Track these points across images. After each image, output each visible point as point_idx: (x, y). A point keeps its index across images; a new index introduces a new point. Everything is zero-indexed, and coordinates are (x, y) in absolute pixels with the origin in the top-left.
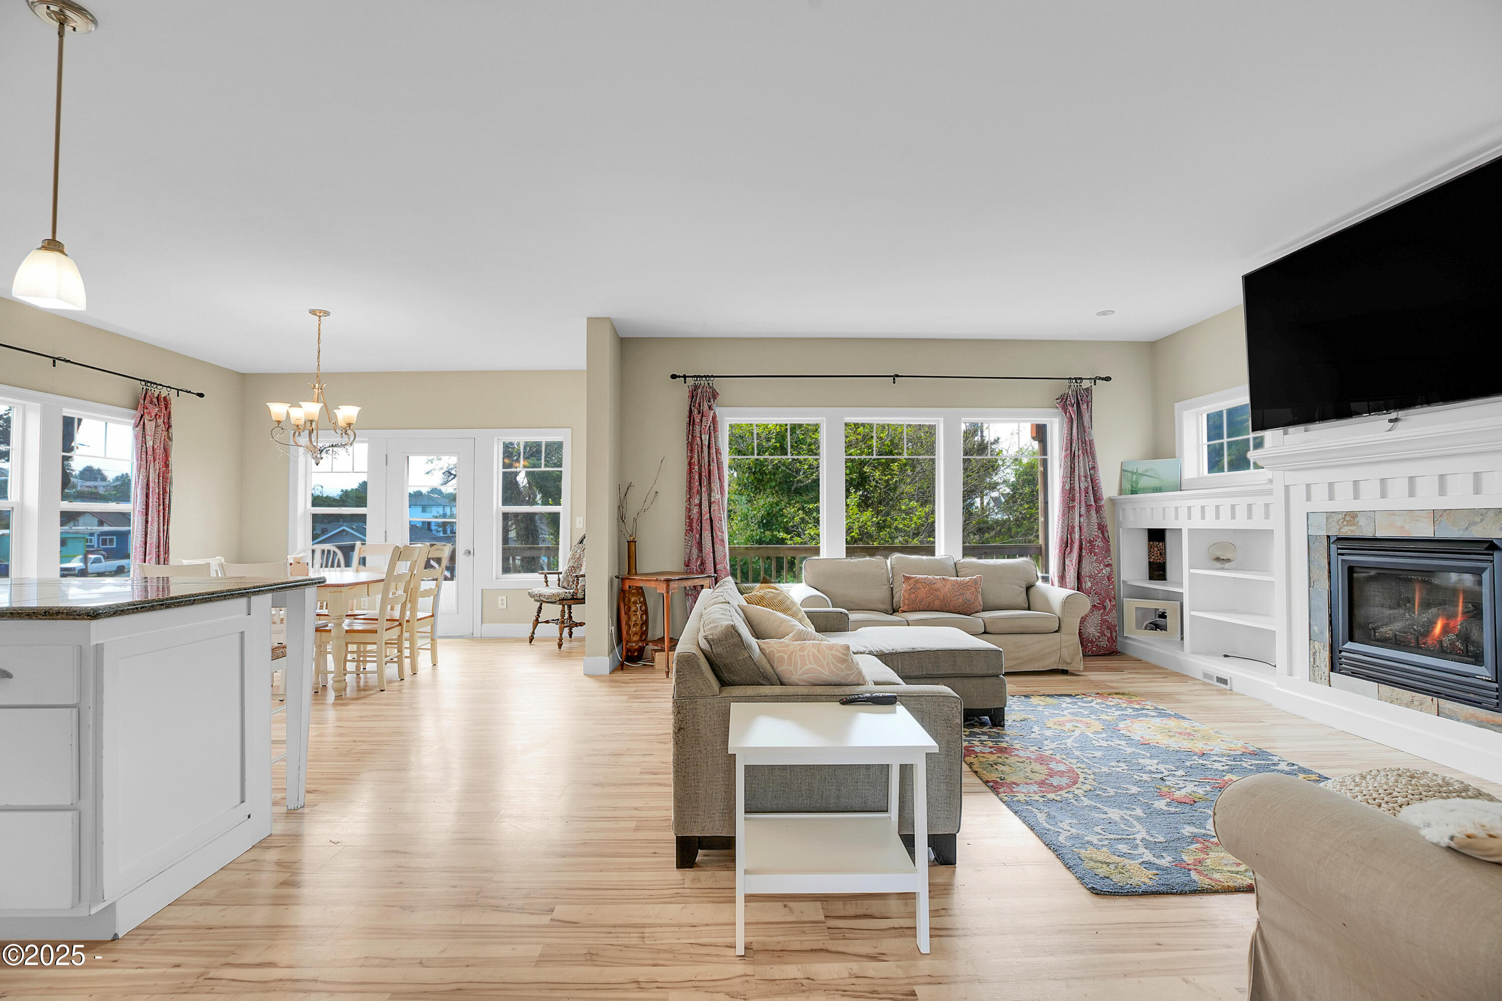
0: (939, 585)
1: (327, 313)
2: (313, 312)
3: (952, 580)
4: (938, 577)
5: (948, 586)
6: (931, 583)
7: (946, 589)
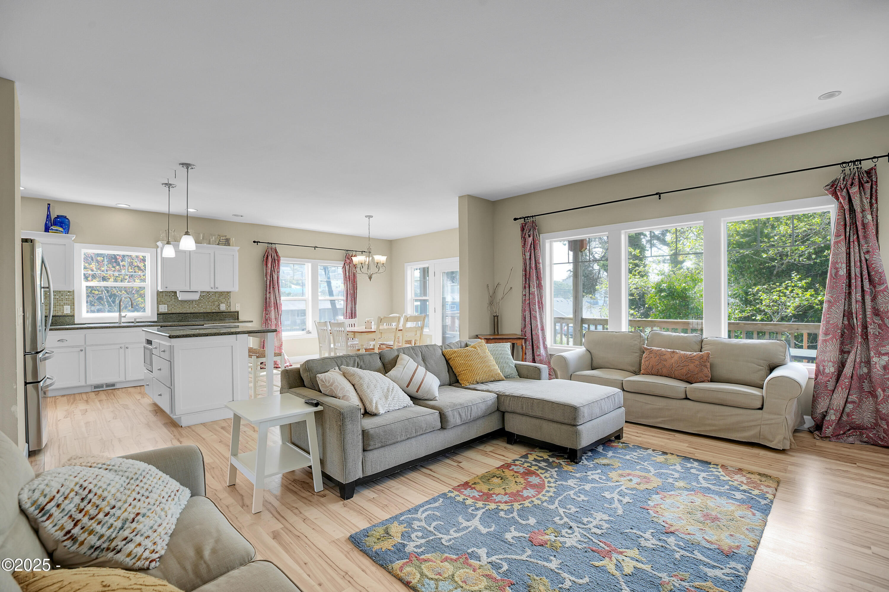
0: (668, 356)
1: (372, 217)
2: (366, 217)
3: (681, 354)
4: (669, 350)
5: (676, 357)
6: (662, 354)
7: (673, 361)
